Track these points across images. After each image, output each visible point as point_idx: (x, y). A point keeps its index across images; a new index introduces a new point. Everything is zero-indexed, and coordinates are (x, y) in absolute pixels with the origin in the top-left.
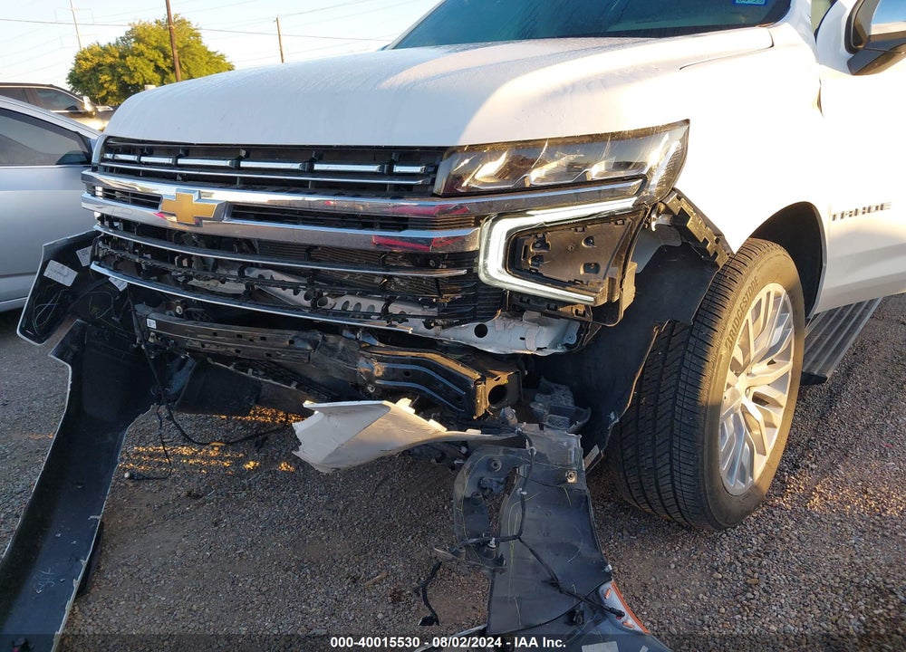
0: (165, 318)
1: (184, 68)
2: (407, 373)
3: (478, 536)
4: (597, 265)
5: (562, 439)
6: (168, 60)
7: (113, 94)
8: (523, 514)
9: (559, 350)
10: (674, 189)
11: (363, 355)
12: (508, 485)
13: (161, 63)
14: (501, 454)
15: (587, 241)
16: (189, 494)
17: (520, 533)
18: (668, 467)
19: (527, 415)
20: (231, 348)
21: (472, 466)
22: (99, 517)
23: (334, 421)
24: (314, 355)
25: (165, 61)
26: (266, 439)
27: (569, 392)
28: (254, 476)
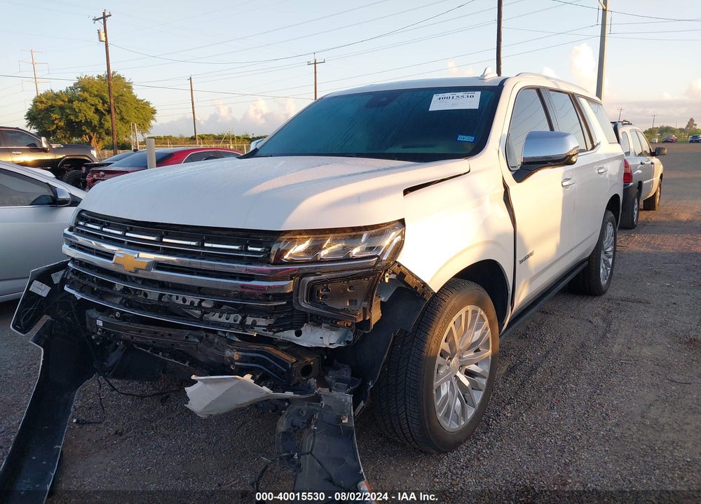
0: (108, 320)
1: (118, 111)
2: (253, 358)
3: (289, 452)
4: (356, 301)
5: (342, 397)
6: (106, 105)
7: (62, 128)
8: (314, 440)
9: (342, 345)
10: (396, 262)
11: (229, 347)
12: (309, 423)
13: (100, 107)
14: (306, 406)
15: (350, 288)
16: (116, 433)
17: (311, 451)
18: (404, 413)
19: (323, 383)
20: (150, 339)
21: (288, 413)
22: (60, 447)
23: (209, 387)
24: (201, 345)
25: (104, 105)
26: (168, 396)
27: (349, 369)
28: (160, 421)
